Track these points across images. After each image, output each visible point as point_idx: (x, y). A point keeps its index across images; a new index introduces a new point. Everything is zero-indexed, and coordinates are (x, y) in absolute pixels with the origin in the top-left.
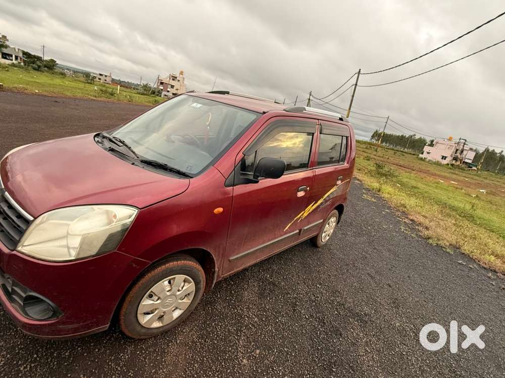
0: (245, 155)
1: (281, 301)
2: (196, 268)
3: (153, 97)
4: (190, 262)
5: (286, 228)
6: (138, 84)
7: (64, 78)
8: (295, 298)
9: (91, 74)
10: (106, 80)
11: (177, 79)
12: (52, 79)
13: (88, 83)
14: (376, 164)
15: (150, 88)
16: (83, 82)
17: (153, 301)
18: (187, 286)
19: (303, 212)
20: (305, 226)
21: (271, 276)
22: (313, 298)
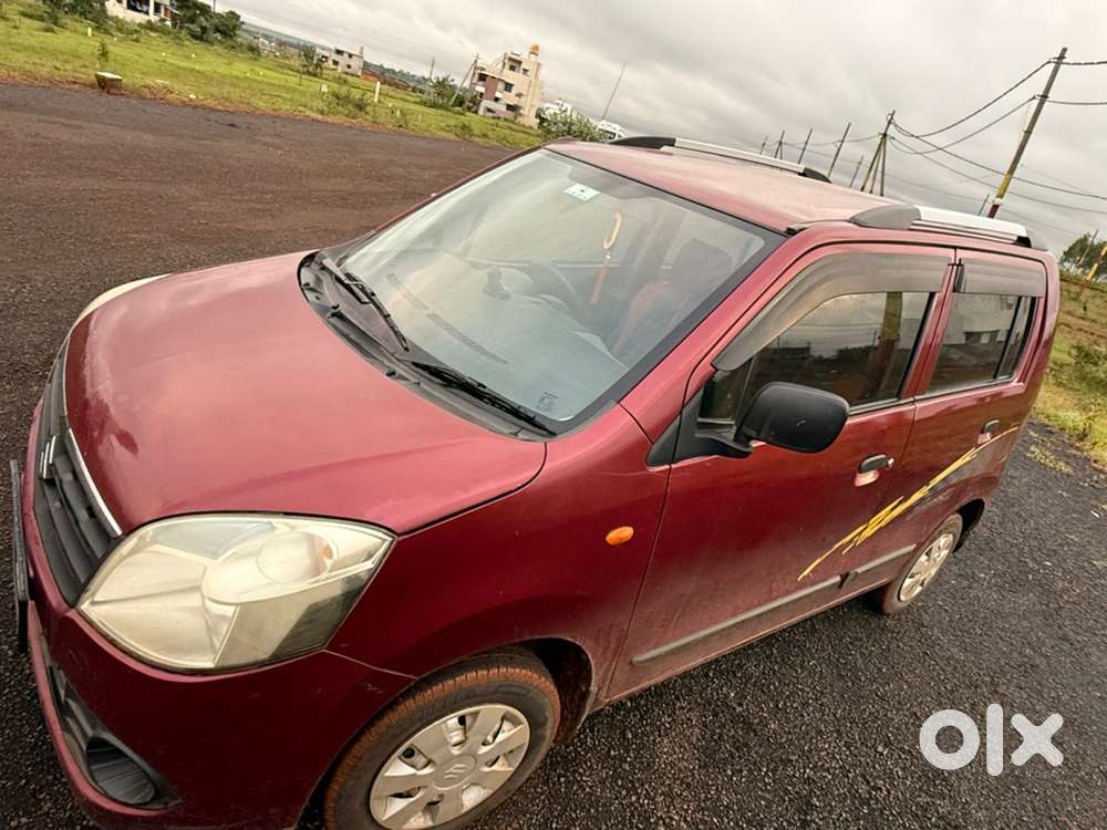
0: (717, 370)
1: (766, 784)
2: (537, 687)
3: (458, 113)
4: (524, 672)
5: (806, 573)
6: (424, 78)
7: (256, 59)
8: (808, 781)
9: (318, 51)
10: (349, 67)
11: (523, 66)
12: (230, 64)
13: (309, 73)
14: (1079, 349)
15: (453, 88)
16: (298, 71)
17: (413, 766)
18: (508, 731)
19: (861, 528)
20: (860, 565)
21: (741, 697)
22: (863, 789)
